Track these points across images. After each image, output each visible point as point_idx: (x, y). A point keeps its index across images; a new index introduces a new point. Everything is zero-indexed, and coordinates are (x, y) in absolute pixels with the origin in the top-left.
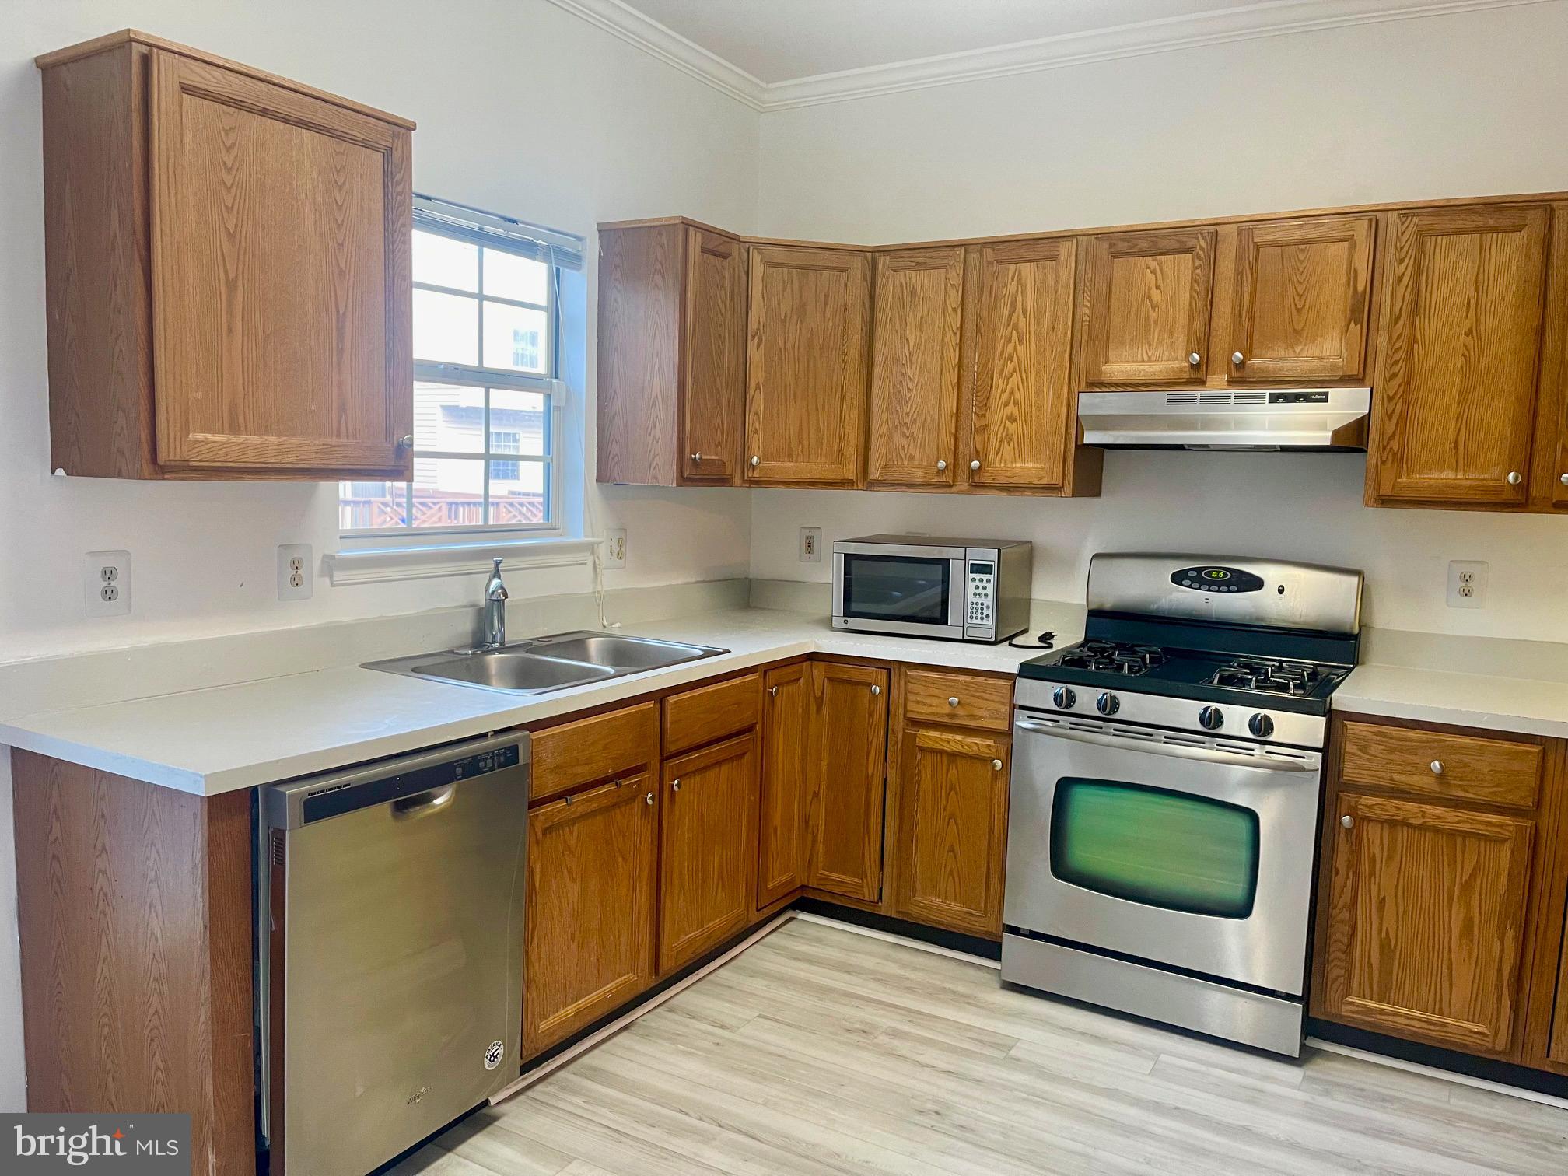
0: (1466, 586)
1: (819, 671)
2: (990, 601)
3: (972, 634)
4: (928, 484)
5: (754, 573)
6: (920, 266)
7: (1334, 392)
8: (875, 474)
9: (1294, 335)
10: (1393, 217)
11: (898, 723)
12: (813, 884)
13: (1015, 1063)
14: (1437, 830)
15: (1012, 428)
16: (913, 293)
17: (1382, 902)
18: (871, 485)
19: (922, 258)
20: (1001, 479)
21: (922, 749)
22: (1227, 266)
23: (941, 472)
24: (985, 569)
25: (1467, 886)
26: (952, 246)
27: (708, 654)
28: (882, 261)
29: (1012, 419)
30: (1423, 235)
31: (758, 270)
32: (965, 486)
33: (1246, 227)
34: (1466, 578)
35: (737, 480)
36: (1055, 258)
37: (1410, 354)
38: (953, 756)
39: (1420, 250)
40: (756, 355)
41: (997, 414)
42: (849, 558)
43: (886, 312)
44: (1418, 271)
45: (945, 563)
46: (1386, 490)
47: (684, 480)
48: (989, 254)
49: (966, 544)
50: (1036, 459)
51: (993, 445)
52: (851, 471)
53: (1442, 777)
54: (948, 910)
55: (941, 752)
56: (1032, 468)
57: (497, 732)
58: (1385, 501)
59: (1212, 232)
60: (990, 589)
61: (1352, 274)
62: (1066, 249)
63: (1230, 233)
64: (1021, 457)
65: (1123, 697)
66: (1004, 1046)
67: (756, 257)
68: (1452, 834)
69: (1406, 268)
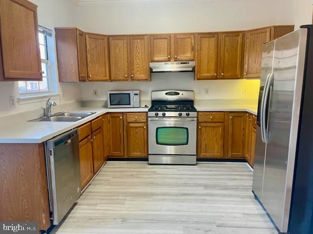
0: (207, 92)
1: (109, 116)
2: (138, 100)
3: (135, 106)
4: (123, 80)
5: (83, 100)
6: (118, 39)
7: (190, 62)
8: (112, 78)
9: (184, 53)
10: (196, 34)
11: (125, 123)
12: (111, 155)
13: (159, 174)
14: (211, 127)
15: (138, 69)
16: (117, 44)
17: (205, 139)
18: (112, 81)
19: (118, 37)
20: (137, 79)
21: (131, 127)
22: (172, 41)
23: (126, 77)
24: (137, 94)
25: (216, 134)
26: (124, 36)
27: (92, 114)
28: (110, 38)
29: (138, 67)
30: (201, 38)
31: (88, 39)
32: (130, 80)
33: (175, 35)
34: (207, 91)
35: (87, 81)
36: (144, 39)
37: (200, 56)
38: (136, 127)
39: (201, 40)
40: (89, 56)
41: (135, 67)
42: (110, 94)
43: (112, 48)
44: (201, 43)
45: (129, 94)
46: (198, 77)
47: (80, 80)
48: (131, 37)
49: (133, 90)
50: (143, 74)
51: (135, 72)
52: (108, 78)
53: (212, 119)
54: (137, 154)
55: (134, 127)
56: (143, 76)
57: (74, 129)
58: (198, 79)
59: (170, 35)
60: (138, 98)
61: (191, 43)
62: (145, 37)
63: (173, 36)
64: (140, 74)
65: (166, 113)
66: (155, 172)
67: (87, 36)
68: (213, 127)
69: (199, 43)
